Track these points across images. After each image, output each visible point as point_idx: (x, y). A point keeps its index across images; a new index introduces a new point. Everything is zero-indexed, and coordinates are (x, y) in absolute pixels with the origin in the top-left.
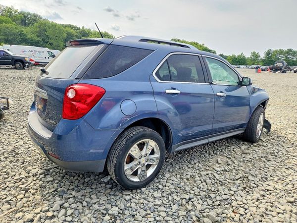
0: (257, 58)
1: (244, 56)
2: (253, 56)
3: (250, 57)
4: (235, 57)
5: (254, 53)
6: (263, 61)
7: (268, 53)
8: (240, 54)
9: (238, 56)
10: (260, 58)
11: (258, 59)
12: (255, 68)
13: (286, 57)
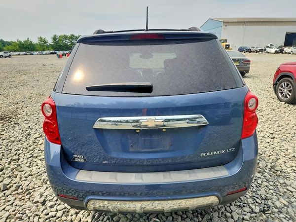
0: (45, 43)
1: (31, 42)
2: (41, 41)
3: (38, 42)
4: (20, 42)
5: (41, 38)
6: (52, 46)
7: (55, 38)
8: (26, 39)
9: (25, 42)
10: (48, 44)
11: (47, 45)
12: (49, 54)
13: (71, 42)
